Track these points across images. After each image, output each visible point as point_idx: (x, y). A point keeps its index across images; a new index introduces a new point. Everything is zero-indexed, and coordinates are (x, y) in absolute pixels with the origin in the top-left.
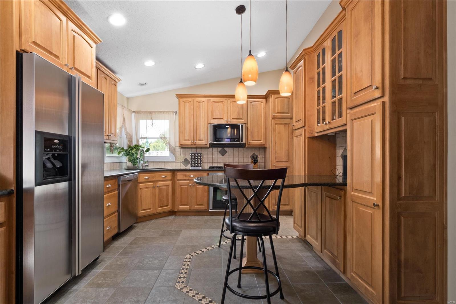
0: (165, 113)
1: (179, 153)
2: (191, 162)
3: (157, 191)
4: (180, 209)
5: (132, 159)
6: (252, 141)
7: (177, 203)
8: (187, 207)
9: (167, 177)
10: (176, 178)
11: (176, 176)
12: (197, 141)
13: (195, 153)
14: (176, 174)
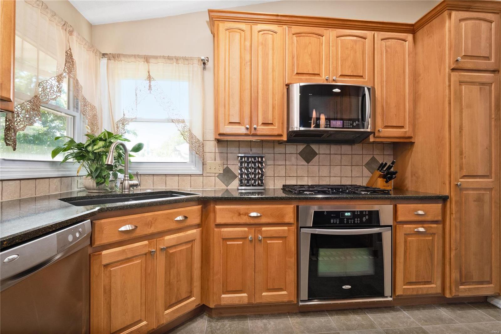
0: (180, 62)
1: (212, 155)
2: (241, 175)
3: (161, 262)
4: (223, 303)
5: (95, 167)
6: (383, 128)
7: (216, 285)
8: (242, 298)
9: (189, 219)
10: (212, 221)
11: (212, 215)
12: (258, 127)
13: (249, 155)
14: (212, 209)
